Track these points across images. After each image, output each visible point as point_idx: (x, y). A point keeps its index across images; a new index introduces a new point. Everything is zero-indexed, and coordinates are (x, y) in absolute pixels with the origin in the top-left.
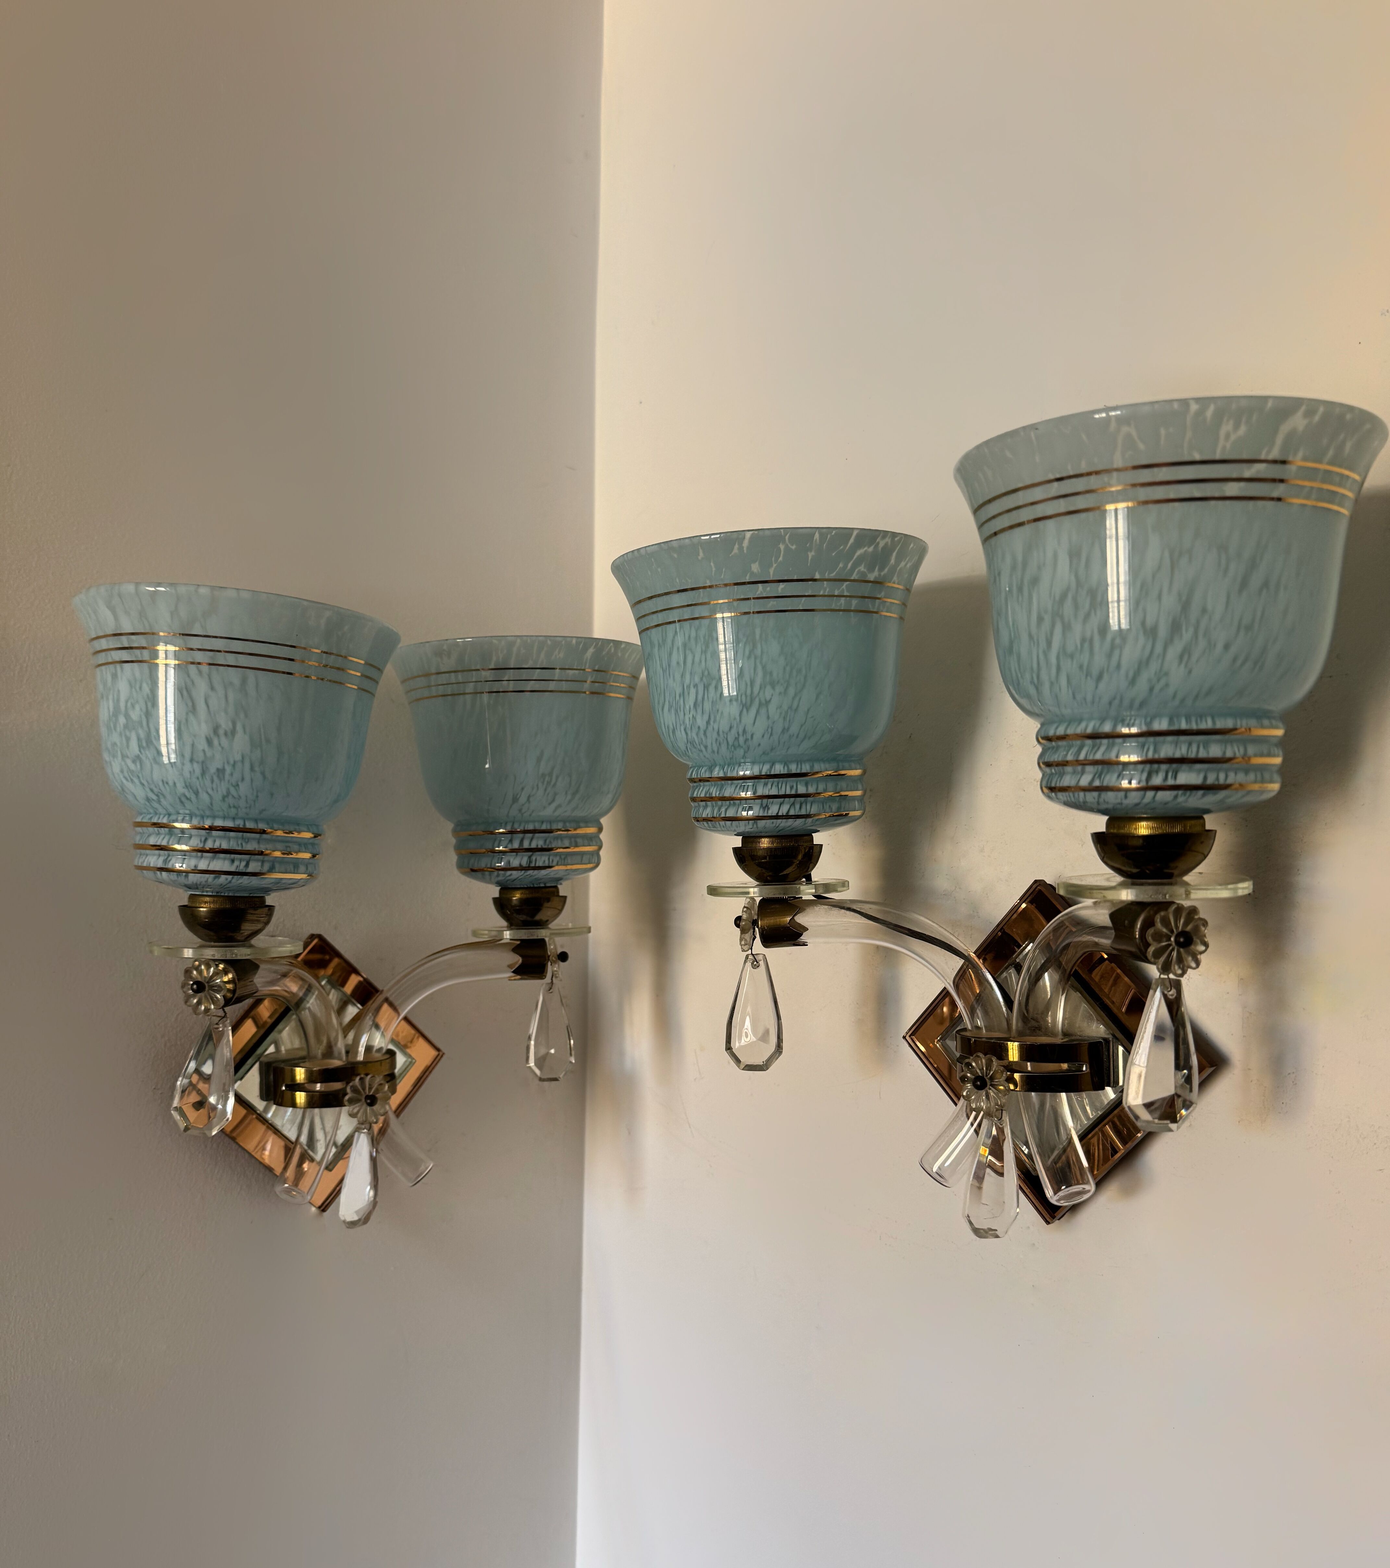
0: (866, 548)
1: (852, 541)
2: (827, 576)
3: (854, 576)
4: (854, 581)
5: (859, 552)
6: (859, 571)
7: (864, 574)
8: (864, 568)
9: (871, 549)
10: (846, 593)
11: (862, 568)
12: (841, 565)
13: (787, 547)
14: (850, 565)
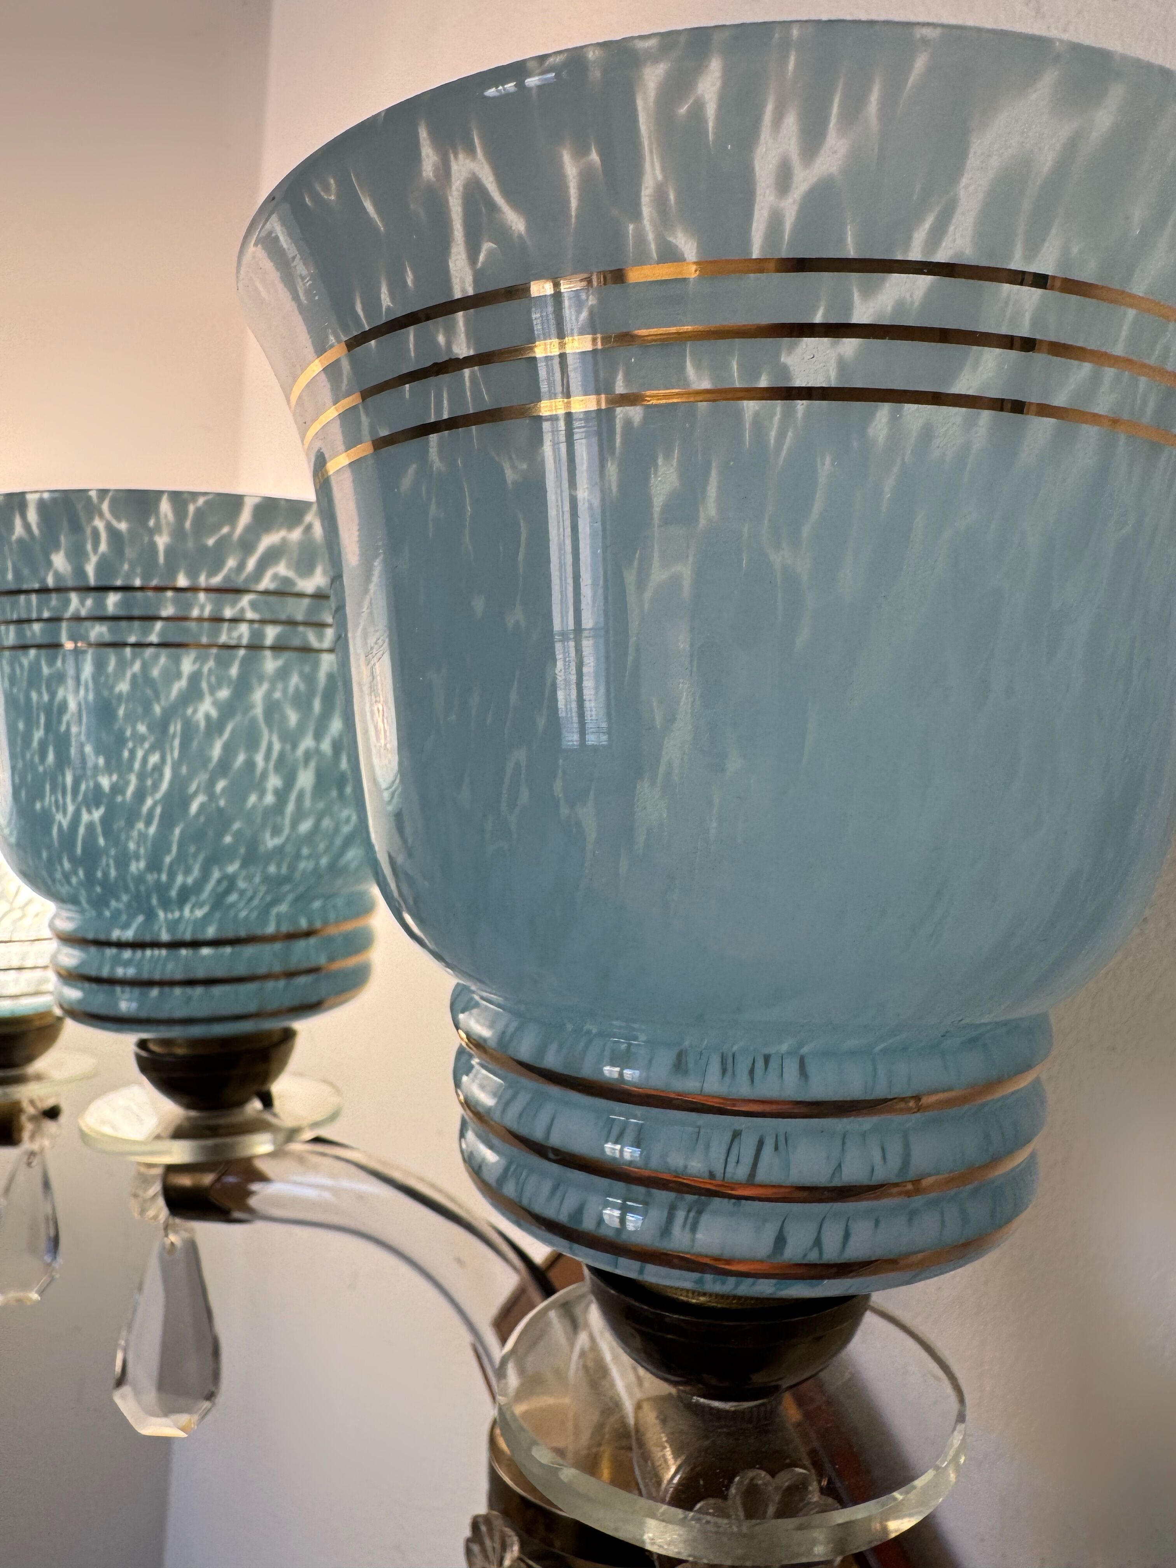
0: (283, 533)
1: (245, 518)
2: (202, 581)
3: (266, 583)
4: (266, 592)
5: (268, 541)
6: (275, 577)
7: (286, 581)
8: (288, 567)
9: (296, 535)
10: (250, 615)
11: (282, 569)
12: (231, 563)
13: (109, 527)
14: (251, 563)
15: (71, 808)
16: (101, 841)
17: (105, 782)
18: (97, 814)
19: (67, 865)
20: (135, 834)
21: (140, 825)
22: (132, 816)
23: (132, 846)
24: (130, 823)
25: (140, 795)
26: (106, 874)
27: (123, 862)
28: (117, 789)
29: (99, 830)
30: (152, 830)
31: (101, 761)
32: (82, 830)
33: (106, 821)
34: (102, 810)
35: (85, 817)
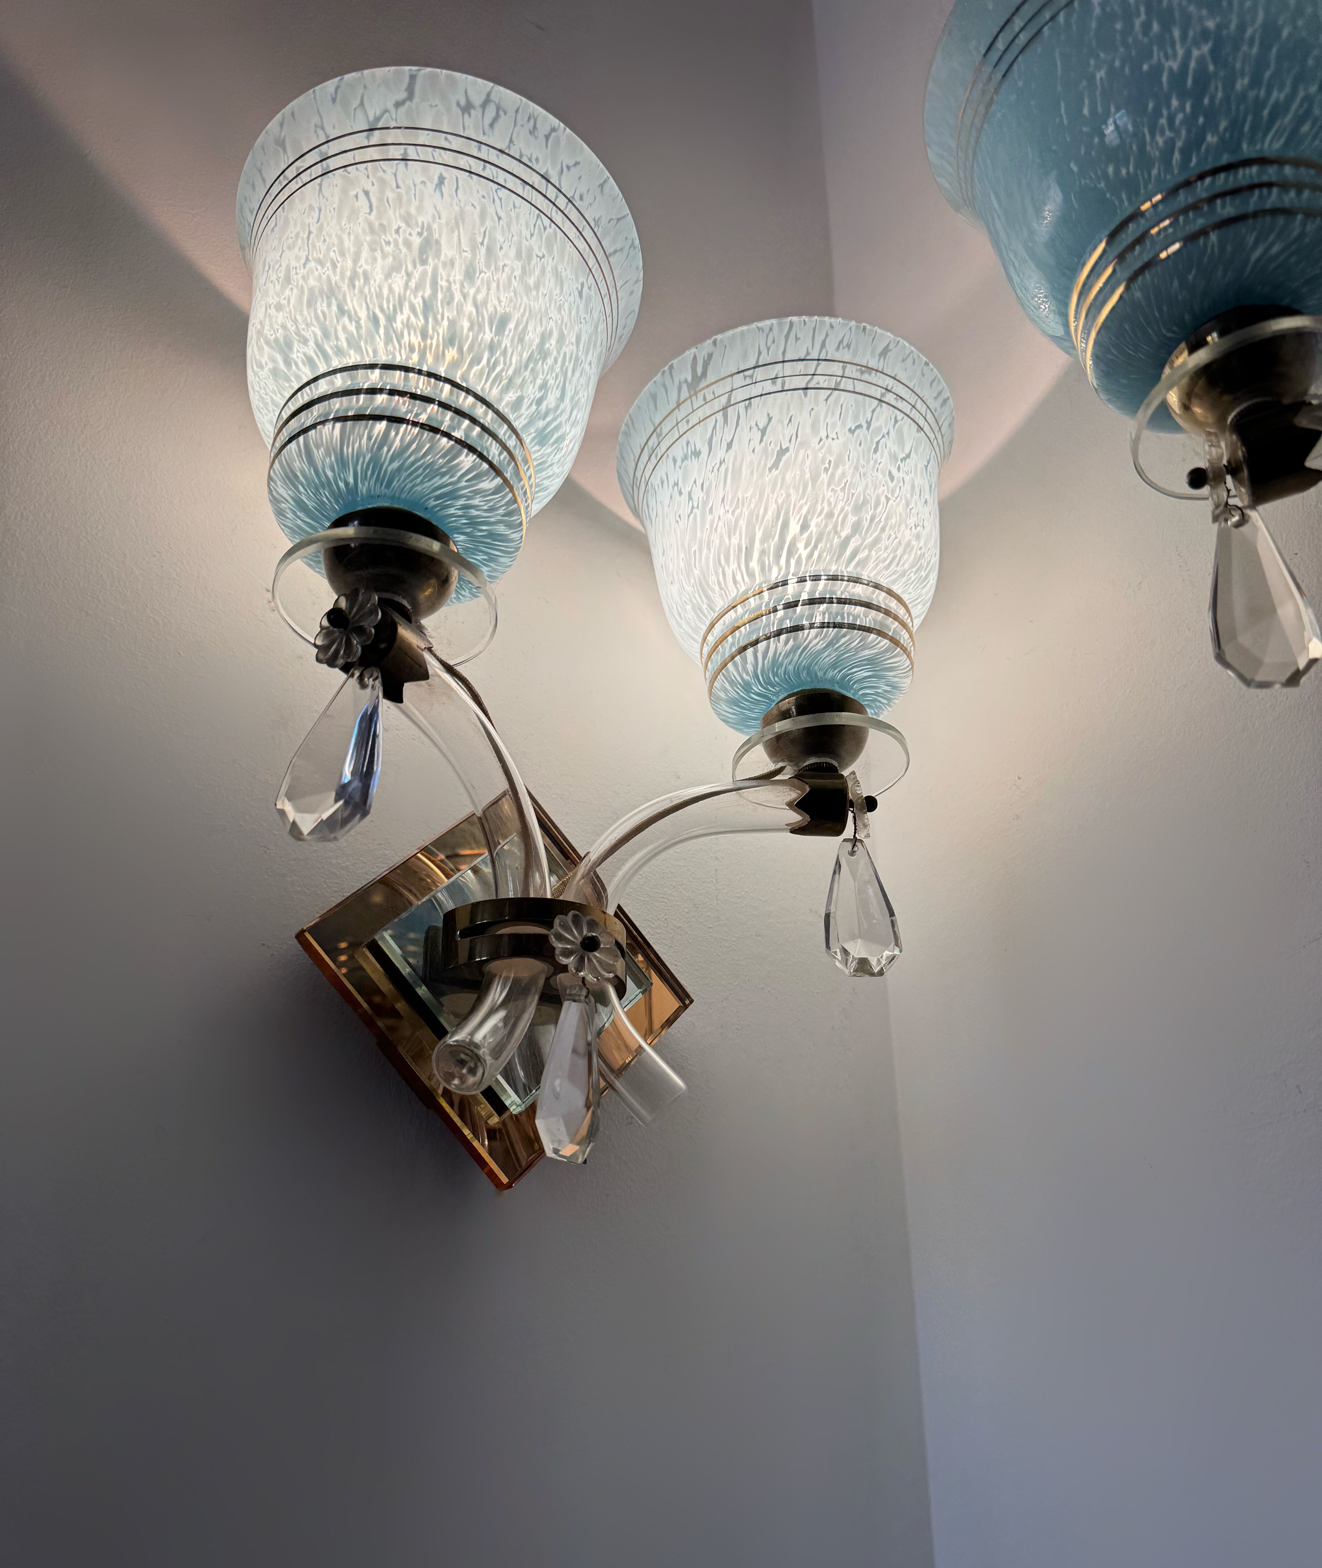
15: (1180, 52)
16: (1211, 68)
17: (1211, 24)
18: (1206, 48)
19: (1175, 103)
20: (1240, 55)
21: (1245, 48)
22: (1237, 42)
23: (1238, 66)
24: (1236, 48)
25: (1242, 28)
26: (1212, 99)
27: (1230, 83)
28: (1219, 27)
29: (1209, 60)
30: (1255, 50)
31: (1204, 12)
32: (1193, 65)
33: (1215, 53)
34: (1210, 44)
35: (1196, 53)
